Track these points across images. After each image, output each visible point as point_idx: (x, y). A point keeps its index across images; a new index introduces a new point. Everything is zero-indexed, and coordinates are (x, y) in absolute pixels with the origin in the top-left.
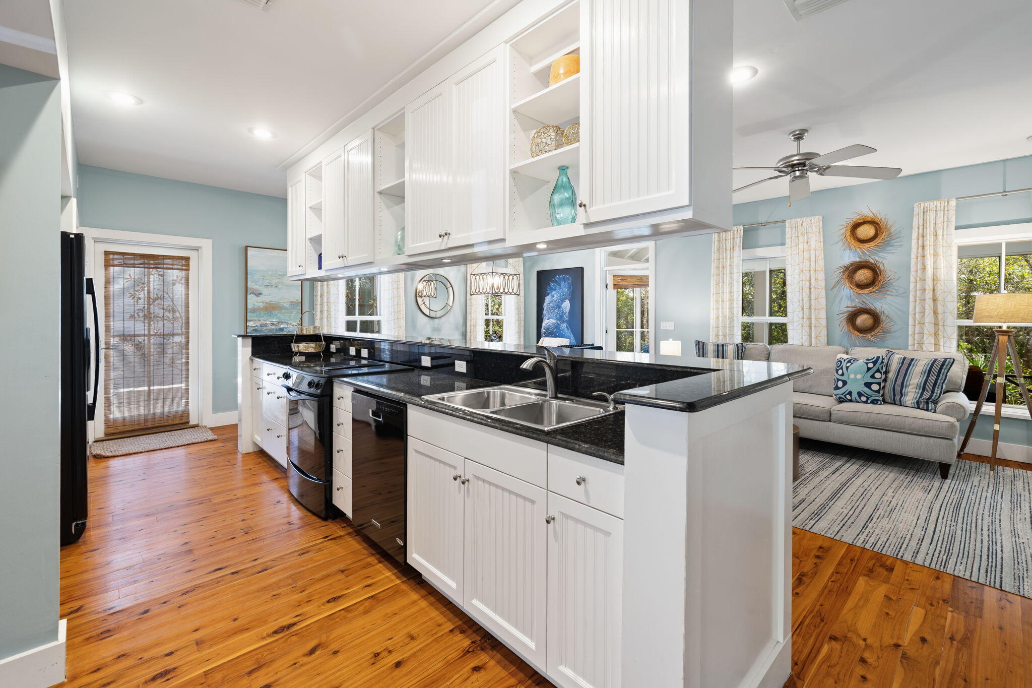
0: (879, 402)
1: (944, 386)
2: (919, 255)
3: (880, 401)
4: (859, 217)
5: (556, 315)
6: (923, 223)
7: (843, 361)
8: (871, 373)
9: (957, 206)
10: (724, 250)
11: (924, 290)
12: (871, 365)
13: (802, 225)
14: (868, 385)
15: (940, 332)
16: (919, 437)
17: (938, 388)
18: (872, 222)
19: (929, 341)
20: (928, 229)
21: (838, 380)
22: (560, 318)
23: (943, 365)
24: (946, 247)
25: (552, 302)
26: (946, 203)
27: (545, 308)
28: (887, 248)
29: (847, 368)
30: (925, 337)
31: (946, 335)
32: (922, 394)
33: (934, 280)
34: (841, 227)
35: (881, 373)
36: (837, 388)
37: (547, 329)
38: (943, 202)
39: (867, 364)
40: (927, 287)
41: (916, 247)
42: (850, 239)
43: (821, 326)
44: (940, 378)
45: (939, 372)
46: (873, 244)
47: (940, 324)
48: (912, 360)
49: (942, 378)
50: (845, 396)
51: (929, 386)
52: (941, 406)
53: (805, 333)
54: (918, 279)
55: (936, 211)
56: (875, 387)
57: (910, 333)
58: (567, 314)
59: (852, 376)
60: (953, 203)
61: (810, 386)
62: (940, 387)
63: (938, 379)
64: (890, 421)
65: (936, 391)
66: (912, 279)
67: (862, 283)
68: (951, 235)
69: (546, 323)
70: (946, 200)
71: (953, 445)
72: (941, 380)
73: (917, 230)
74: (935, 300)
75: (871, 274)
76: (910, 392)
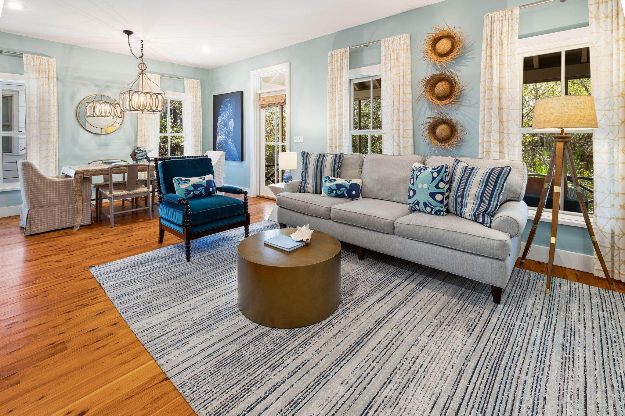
0: (442, 213)
1: (501, 197)
2: (487, 65)
3: (443, 211)
4: (437, 32)
5: (225, 132)
6: (491, 34)
7: (415, 169)
8: (435, 183)
9: (520, 14)
10: (336, 70)
11: (491, 99)
12: (435, 175)
13: (393, 43)
14: (433, 195)
15: (505, 140)
16: (472, 256)
17: (494, 199)
18: (449, 37)
19: (495, 149)
20: (495, 39)
21: (411, 189)
22: (227, 135)
23: (499, 174)
24: (510, 55)
25: (222, 121)
26: (511, 11)
27: (218, 126)
28: (463, 61)
29: (417, 176)
30: (492, 144)
31: (510, 143)
32: (479, 206)
33: (500, 89)
34: (424, 42)
35: (444, 182)
36: (410, 197)
37: (220, 144)
38: (507, 11)
39: (432, 173)
40: (494, 96)
41: (485, 57)
42: (431, 53)
43: (408, 136)
44: (497, 188)
45: (496, 182)
46: (450, 57)
47: (505, 132)
48: (473, 168)
49: (499, 188)
50: (415, 205)
51: (486, 198)
52: (496, 221)
53: (395, 144)
54: (487, 88)
55: (502, 21)
56: (439, 197)
57: (480, 141)
58: (232, 131)
59: (420, 186)
60: (517, 11)
61: (391, 194)
62: (497, 199)
63: (495, 190)
64: (444, 237)
65: (492, 203)
66: (482, 89)
67: (440, 95)
68: (514, 43)
69: (220, 138)
70: (510, 9)
71: (505, 267)
72: (498, 190)
73: (485, 40)
74: (500, 109)
75: (447, 86)
76: (469, 203)
